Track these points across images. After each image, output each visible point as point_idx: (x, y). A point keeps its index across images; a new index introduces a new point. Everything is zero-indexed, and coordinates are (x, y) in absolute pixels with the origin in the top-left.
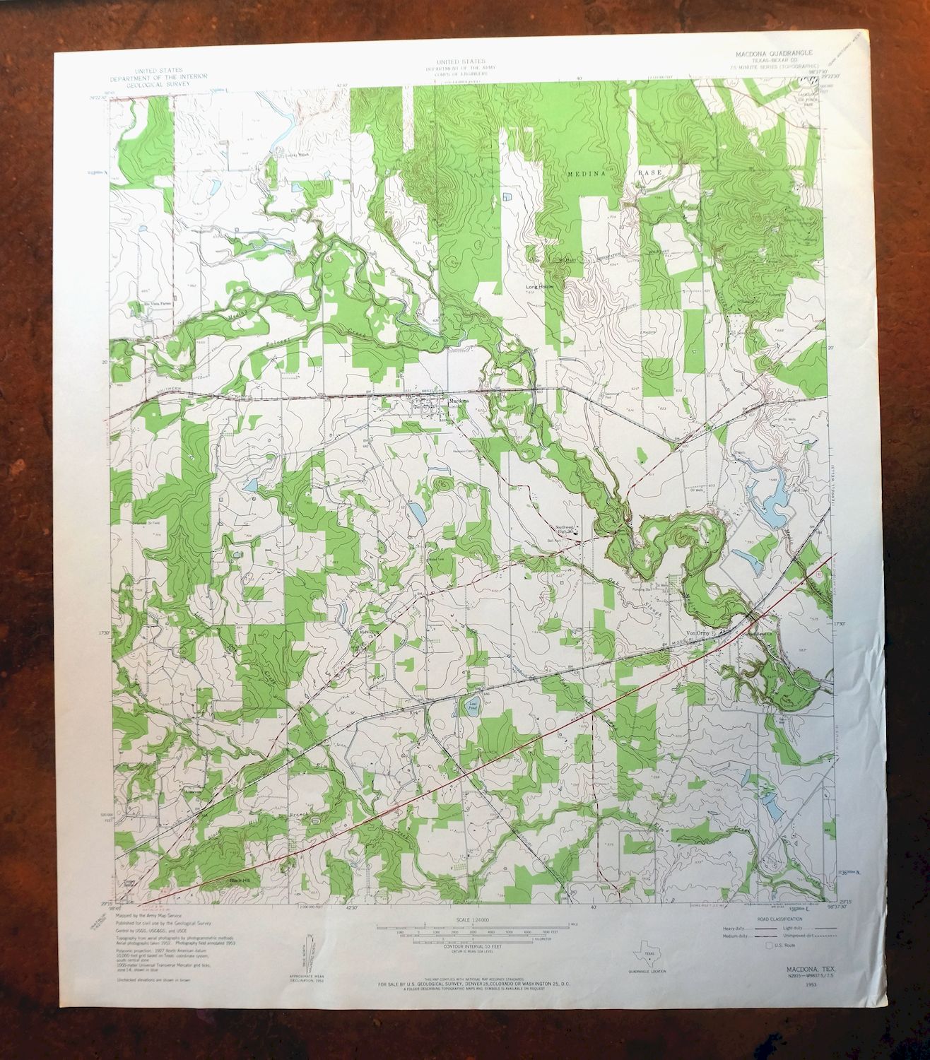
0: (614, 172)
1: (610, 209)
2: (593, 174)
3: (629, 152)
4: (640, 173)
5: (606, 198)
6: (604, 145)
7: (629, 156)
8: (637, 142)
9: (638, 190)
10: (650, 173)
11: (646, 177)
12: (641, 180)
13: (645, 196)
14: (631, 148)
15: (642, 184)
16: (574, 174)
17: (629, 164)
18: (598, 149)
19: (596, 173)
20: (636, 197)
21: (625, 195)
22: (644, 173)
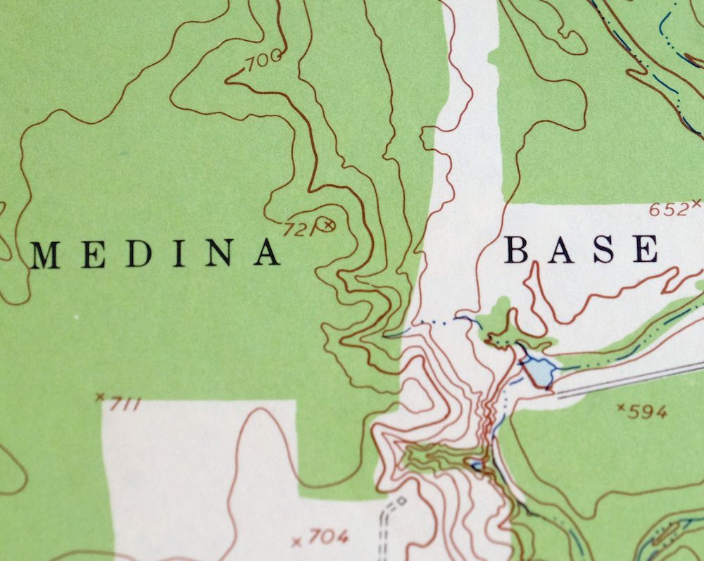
0: (340, 242)
1: (307, 487)
2: (196, 253)
3: (445, 118)
4: (515, 249)
5: (287, 410)
6: (279, 75)
7: (439, 140)
8: (493, 58)
9: (500, 361)
10: (581, 249)
11: (555, 276)
12: (521, 300)
13: (551, 403)
14: (456, 93)
15: (531, 325)
16: (71, 255)
17: (439, 192)
18: (239, 101)
19: (220, 252)
20: (488, 405)
21: (412, 395)
22: (541, 249)
